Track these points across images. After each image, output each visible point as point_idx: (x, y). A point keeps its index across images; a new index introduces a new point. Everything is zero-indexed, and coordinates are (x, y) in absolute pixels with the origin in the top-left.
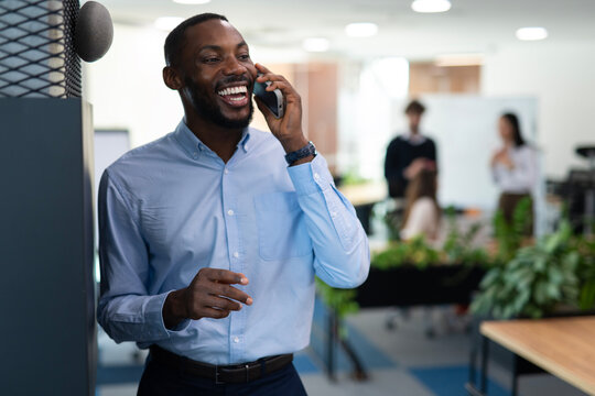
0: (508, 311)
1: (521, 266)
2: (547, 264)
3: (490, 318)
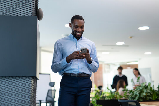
2: (143, 88)
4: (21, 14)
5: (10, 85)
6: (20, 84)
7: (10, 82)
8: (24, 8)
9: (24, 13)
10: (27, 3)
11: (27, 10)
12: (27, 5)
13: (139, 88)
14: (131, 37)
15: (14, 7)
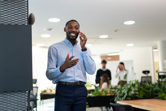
0: (123, 99)
1: (124, 88)
2: (131, 87)
3: (119, 100)
4: (13, 22)
5: (5, 101)
6: (16, 99)
7: (4, 97)
8: (16, 16)
9: (16, 21)
10: (20, 10)
11: (20, 17)
12: (20, 12)
13: (127, 86)
14: (116, 31)
15: (6, 14)
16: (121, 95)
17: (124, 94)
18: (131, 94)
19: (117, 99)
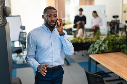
0: (95, 52)
1: (97, 44)
2: (102, 43)
3: (91, 54)
16: (94, 49)
17: (96, 49)
18: (102, 49)
19: (90, 52)
